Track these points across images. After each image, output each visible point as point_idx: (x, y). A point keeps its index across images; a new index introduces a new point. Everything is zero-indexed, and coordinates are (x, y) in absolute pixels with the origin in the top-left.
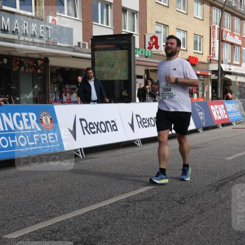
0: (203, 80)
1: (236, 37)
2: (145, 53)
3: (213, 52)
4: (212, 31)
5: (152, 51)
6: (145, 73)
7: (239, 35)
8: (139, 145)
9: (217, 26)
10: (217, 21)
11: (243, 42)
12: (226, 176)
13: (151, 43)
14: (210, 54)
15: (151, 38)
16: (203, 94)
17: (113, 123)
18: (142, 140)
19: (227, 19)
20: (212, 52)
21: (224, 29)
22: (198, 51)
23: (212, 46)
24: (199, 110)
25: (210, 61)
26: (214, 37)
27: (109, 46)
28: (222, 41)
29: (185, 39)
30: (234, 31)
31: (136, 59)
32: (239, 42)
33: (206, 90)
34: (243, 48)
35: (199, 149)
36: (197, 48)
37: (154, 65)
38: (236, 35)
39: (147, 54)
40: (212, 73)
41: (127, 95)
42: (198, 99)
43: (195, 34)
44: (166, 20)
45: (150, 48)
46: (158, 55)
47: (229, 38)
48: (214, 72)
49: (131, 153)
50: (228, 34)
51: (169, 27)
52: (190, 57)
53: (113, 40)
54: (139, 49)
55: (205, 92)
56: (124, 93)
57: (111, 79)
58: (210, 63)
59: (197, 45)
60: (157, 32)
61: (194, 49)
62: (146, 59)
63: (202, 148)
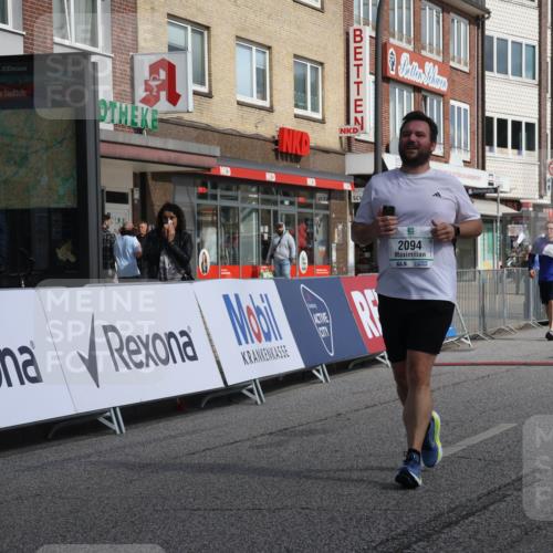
0: (327, 207)
1: (428, 66)
2: (134, 116)
3: (359, 116)
4: (352, 45)
5: (155, 112)
6: (135, 186)
7: (440, 59)
8: (116, 427)
9: (369, 32)
10: (366, 13)
11: (451, 82)
12: (405, 527)
13: (154, 84)
14: (348, 122)
15: (154, 69)
16: (328, 253)
17: (27, 357)
18: (124, 409)
19: (400, 7)
20: (353, 115)
21: (392, 40)
22: (308, 113)
23: (353, 96)
24: (313, 306)
25: (349, 145)
26: (358, 66)
27: (10, 94)
28: (384, 78)
29: (264, 71)
30: (424, 48)
31: (102, 137)
32: (441, 84)
33: (337, 238)
34: (452, 102)
35: (316, 438)
36: (305, 102)
37: (164, 156)
38: (430, 60)
39: (139, 121)
40: (356, 185)
41: (72, 259)
42: (310, 271)
43: (296, 56)
44: (200, 10)
45: (150, 100)
46: (179, 123)
47: (406, 70)
48: (361, 180)
49: (89, 456)
50: (405, 57)
51: (213, 32)
52: (282, 130)
53: (19, 73)
54: (113, 105)
55: (334, 246)
56: (64, 254)
57: (16, 204)
58: (350, 150)
59: (305, 92)
60: (172, 48)
61: (296, 106)
62: (136, 139)
63: (325, 431)
